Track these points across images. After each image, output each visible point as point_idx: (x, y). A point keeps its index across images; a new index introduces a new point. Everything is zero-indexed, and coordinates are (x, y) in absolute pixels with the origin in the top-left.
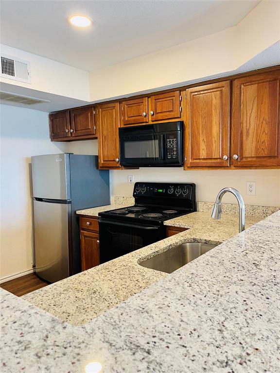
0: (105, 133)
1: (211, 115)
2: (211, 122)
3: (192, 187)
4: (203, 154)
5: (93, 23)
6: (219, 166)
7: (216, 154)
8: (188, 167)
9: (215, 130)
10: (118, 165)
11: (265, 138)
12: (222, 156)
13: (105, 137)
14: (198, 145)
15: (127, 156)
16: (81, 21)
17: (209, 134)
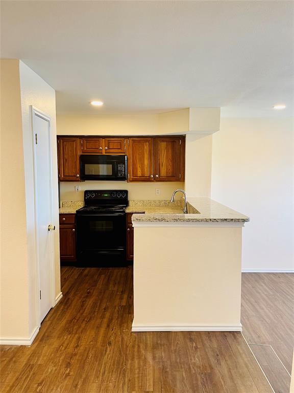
0: (66, 156)
1: (144, 154)
2: (144, 157)
3: (126, 192)
4: (139, 174)
5: (104, 104)
6: (147, 180)
7: (147, 174)
8: (130, 181)
9: (146, 162)
10: (79, 179)
11: (170, 167)
12: (150, 175)
13: (66, 160)
14: (137, 169)
15: (86, 173)
16: (97, 103)
17: (142, 164)
